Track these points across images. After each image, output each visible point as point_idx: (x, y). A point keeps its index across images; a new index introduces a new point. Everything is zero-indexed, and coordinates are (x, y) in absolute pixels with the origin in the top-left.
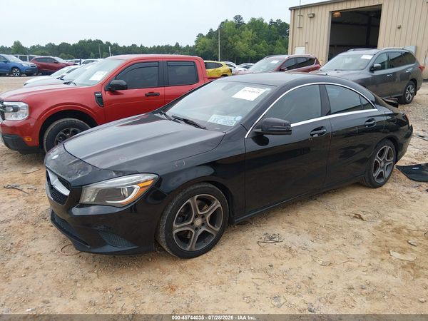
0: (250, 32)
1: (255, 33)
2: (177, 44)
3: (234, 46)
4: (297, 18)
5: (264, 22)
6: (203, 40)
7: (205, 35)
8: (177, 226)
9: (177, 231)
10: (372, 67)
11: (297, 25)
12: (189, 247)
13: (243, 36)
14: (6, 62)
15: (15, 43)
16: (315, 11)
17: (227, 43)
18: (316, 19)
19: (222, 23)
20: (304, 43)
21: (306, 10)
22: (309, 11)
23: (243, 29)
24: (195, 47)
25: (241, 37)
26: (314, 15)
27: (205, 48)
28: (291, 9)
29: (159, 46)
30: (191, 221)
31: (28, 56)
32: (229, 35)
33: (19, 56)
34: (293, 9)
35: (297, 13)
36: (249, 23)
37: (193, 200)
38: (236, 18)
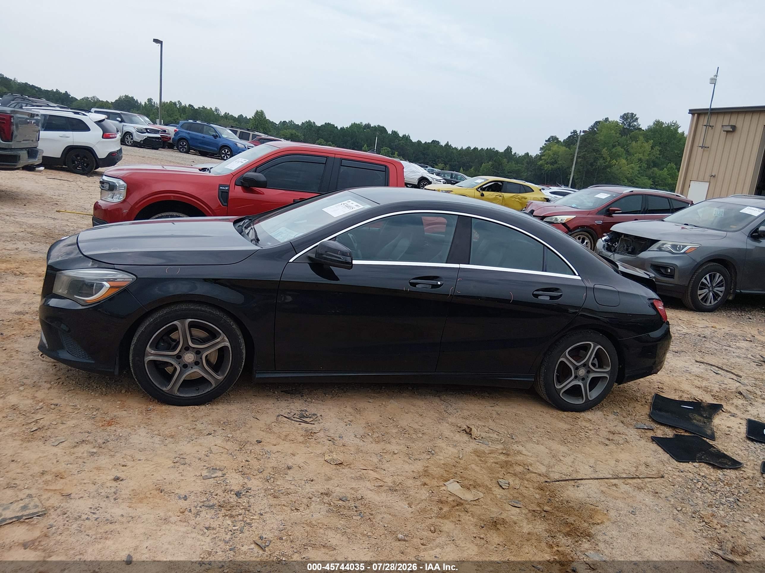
0: (647, 146)
1: (657, 148)
2: (509, 150)
3: (610, 166)
4: (701, 129)
5: (680, 131)
6: (555, 148)
7: (561, 139)
8: (153, 352)
9: (151, 358)
10: (756, 230)
11: (699, 141)
12: (169, 387)
13: (631, 151)
14: (215, 137)
15: (257, 113)
16: (738, 121)
17: (596, 159)
18: (737, 135)
19: (597, 123)
20: (707, 177)
21: (721, 118)
22: (726, 120)
23: (635, 139)
24: (539, 158)
25: (627, 151)
26: (734, 128)
27: (556, 162)
28: (692, 112)
29: (475, 149)
30: (176, 352)
31: (251, 133)
32: (605, 144)
33: (239, 131)
34: (697, 113)
35: (704, 120)
36: (650, 130)
37: (183, 324)
38: (625, 117)
